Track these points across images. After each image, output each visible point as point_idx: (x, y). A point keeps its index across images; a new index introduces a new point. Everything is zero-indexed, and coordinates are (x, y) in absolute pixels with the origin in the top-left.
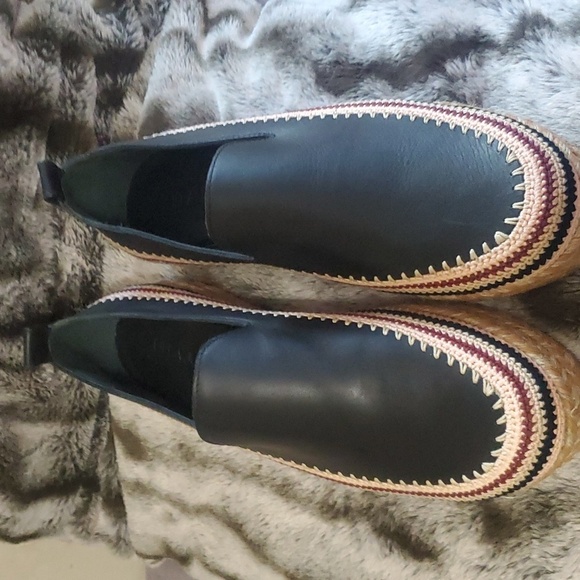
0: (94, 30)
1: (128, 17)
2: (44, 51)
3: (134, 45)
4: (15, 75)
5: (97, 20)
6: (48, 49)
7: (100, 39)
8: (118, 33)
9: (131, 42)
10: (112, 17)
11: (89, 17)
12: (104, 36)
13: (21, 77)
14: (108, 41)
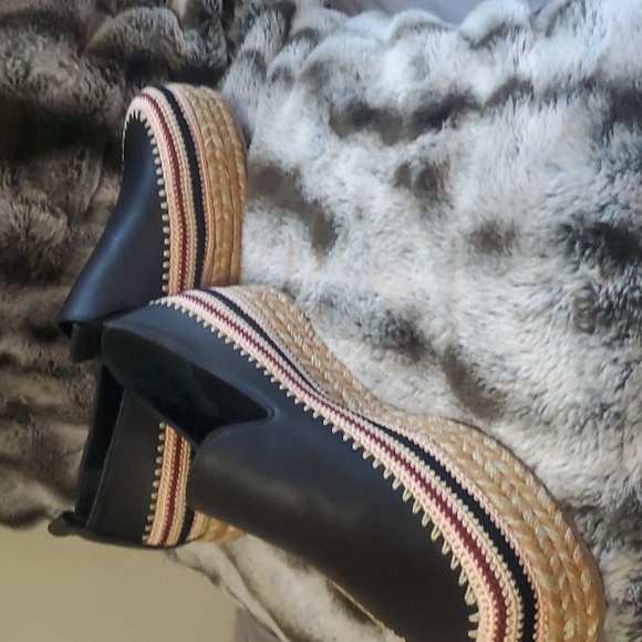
0: (174, 45)
1: (211, 33)
2: (108, 71)
3: (211, 63)
4: (70, 93)
5: (180, 36)
6: (112, 68)
7: (179, 55)
8: (197, 50)
9: (208, 60)
10: (195, 33)
11: (172, 33)
12: (183, 52)
13: (76, 96)
14: (186, 58)
